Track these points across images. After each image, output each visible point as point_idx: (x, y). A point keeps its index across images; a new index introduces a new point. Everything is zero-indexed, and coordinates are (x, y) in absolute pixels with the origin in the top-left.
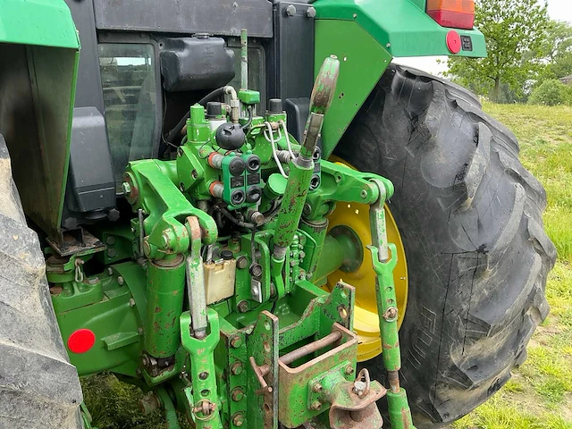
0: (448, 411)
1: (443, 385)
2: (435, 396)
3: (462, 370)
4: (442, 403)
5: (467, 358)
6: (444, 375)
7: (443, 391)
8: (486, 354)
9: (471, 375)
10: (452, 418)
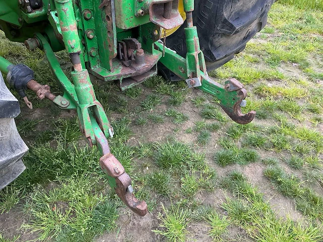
0: (220, 53)
1: (217, 35)
2: (212, 44)
3: (230, 21)
4: (216, 48)
5: (233, 13)
6: (218, 28)
7: (217, 40)
8: (245, 9)
9: (235, 24)
10: (221, 57)
